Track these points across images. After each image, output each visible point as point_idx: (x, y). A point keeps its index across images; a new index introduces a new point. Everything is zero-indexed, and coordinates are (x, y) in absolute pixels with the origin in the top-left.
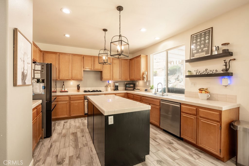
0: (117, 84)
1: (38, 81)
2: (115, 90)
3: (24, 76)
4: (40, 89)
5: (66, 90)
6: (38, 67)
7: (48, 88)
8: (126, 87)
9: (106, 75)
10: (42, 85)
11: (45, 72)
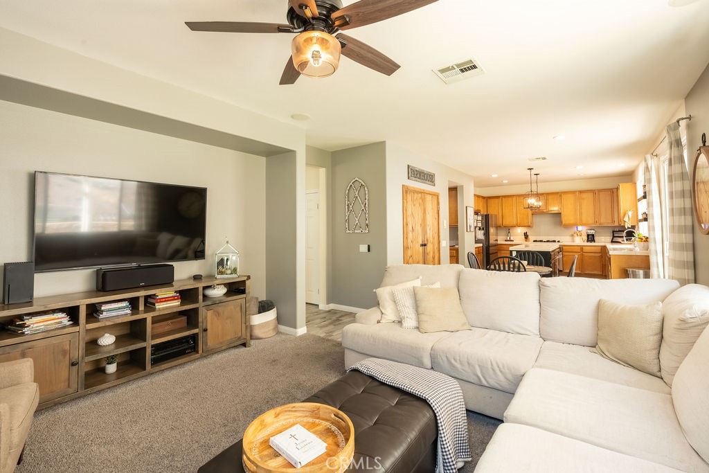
0: (592, 232)
1: (480, 229)
2: (588, 241)
3: (470, 227)
4: (480, 235)
5: (512, 239)
6: (480, 218)
7: (487, 234)
8: (614, 237)
9: (567, 217)
10: (482, 232)
11: (484, 221)
